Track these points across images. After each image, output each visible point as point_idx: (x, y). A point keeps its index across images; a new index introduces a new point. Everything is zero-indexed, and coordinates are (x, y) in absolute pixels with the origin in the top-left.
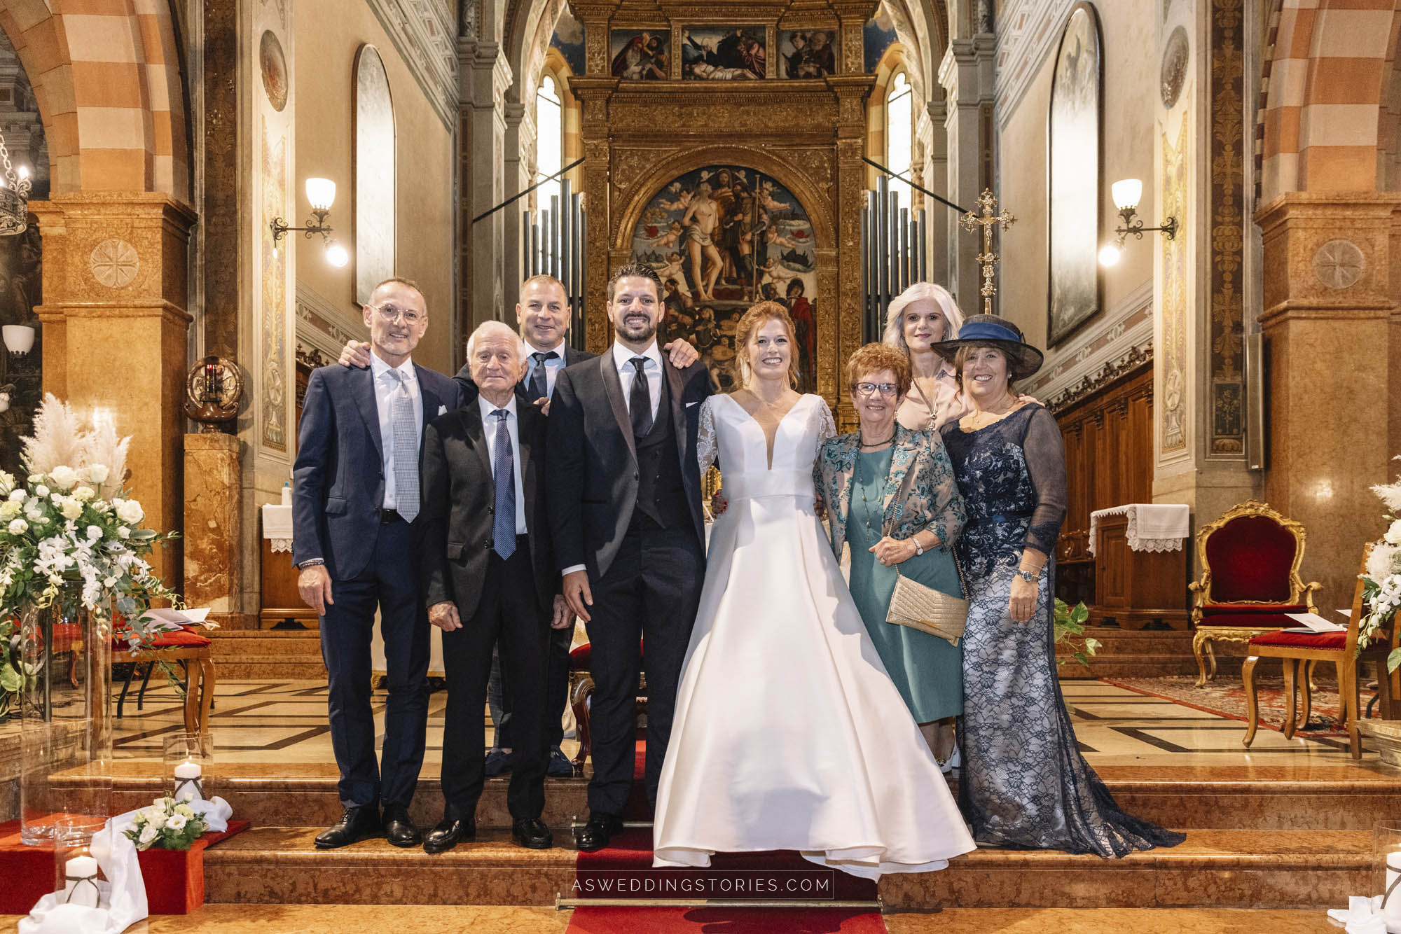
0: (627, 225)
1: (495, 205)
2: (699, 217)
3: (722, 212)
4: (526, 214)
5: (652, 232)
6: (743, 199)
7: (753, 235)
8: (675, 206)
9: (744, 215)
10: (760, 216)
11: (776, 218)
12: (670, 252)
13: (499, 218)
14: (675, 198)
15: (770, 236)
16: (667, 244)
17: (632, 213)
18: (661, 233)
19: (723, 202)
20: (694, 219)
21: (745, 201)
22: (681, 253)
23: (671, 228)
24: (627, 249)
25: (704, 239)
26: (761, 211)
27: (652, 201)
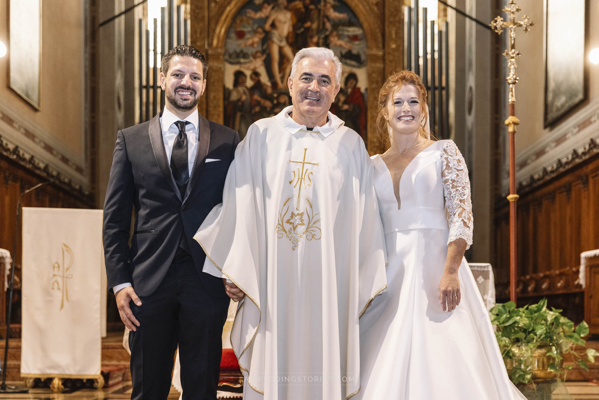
0: (221, 30)
1: (117, 12)
2: (277, 24)
3: (295, 20)
4: (140, 21)
5: (241, 35)
6: (311, 10)
7: (319, 38)
8: (258, 15)
9: (312, 22)
10: (324, 24)
11: (336, 25)
12: (253, 51)
13: (120, 23)
14: (258, 8)
15: (332, 39)
16: (252, 45)
17: (225, 20)
18: (248, 36)
19: (296, 12)
20: (273, 25)
21: (313, 12)
22: (263, 52)
23: (255, 32)
24: (221, 48)
25: (281, 41)
26: (325, 20)
27: (240, 11)
